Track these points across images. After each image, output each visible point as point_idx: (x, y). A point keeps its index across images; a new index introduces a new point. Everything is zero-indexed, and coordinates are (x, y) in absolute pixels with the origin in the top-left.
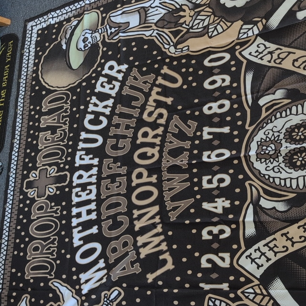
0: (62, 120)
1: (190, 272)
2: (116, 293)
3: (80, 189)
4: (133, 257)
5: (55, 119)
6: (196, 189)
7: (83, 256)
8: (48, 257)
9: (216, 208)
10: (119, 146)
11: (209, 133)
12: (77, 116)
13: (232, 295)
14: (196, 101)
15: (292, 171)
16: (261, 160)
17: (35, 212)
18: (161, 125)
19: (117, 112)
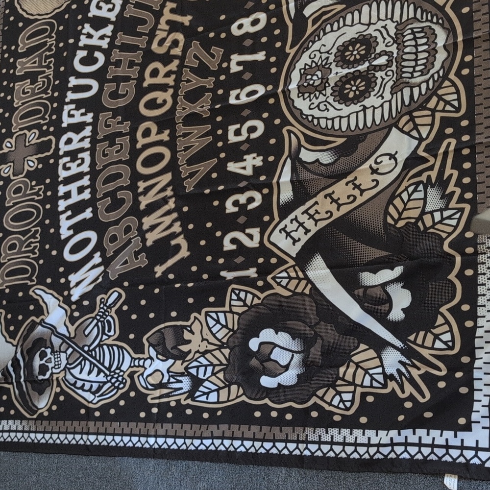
0: (45, 62)
1: (209, 259)
2: (115, 295)
3: (68, 159)
4: (138, 245)
5: (36, 61)
6: (220, 144)
7: (73, 251)
8: (28, 257)
9: (244, 168)
10: (119, 93)
11: (239, 64)
12: (65, 54)
13: (260, 283)
14: (223, 17)
15: (343, 106)
16: (303, 95)
17: (10, 196)
18: (176, 57)
19: (117, 43)
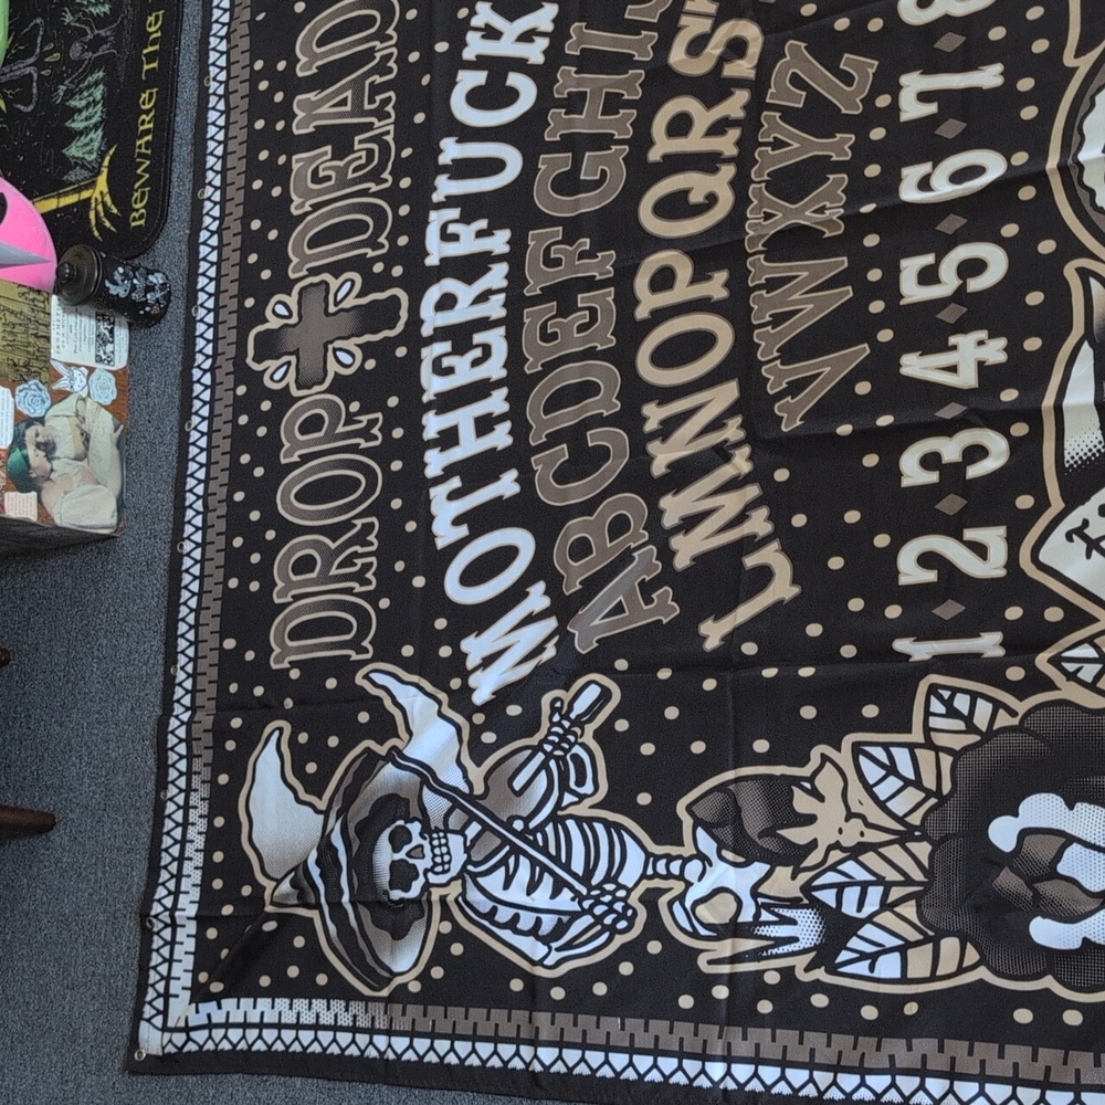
0: (371, 101)
1: (856, 605)
2: (592, 693)
3: (446, 346)
4: (649, 567)
5: (346, 99)
6: (877, 307)
7: (472, 577)
9: (953, 369)
10: (582, 177)
11: (924, 97)
12: (426, 80)
13: (1015, 673)
17: (291, 438)
18: (740, 83)
19: (571, 49)
